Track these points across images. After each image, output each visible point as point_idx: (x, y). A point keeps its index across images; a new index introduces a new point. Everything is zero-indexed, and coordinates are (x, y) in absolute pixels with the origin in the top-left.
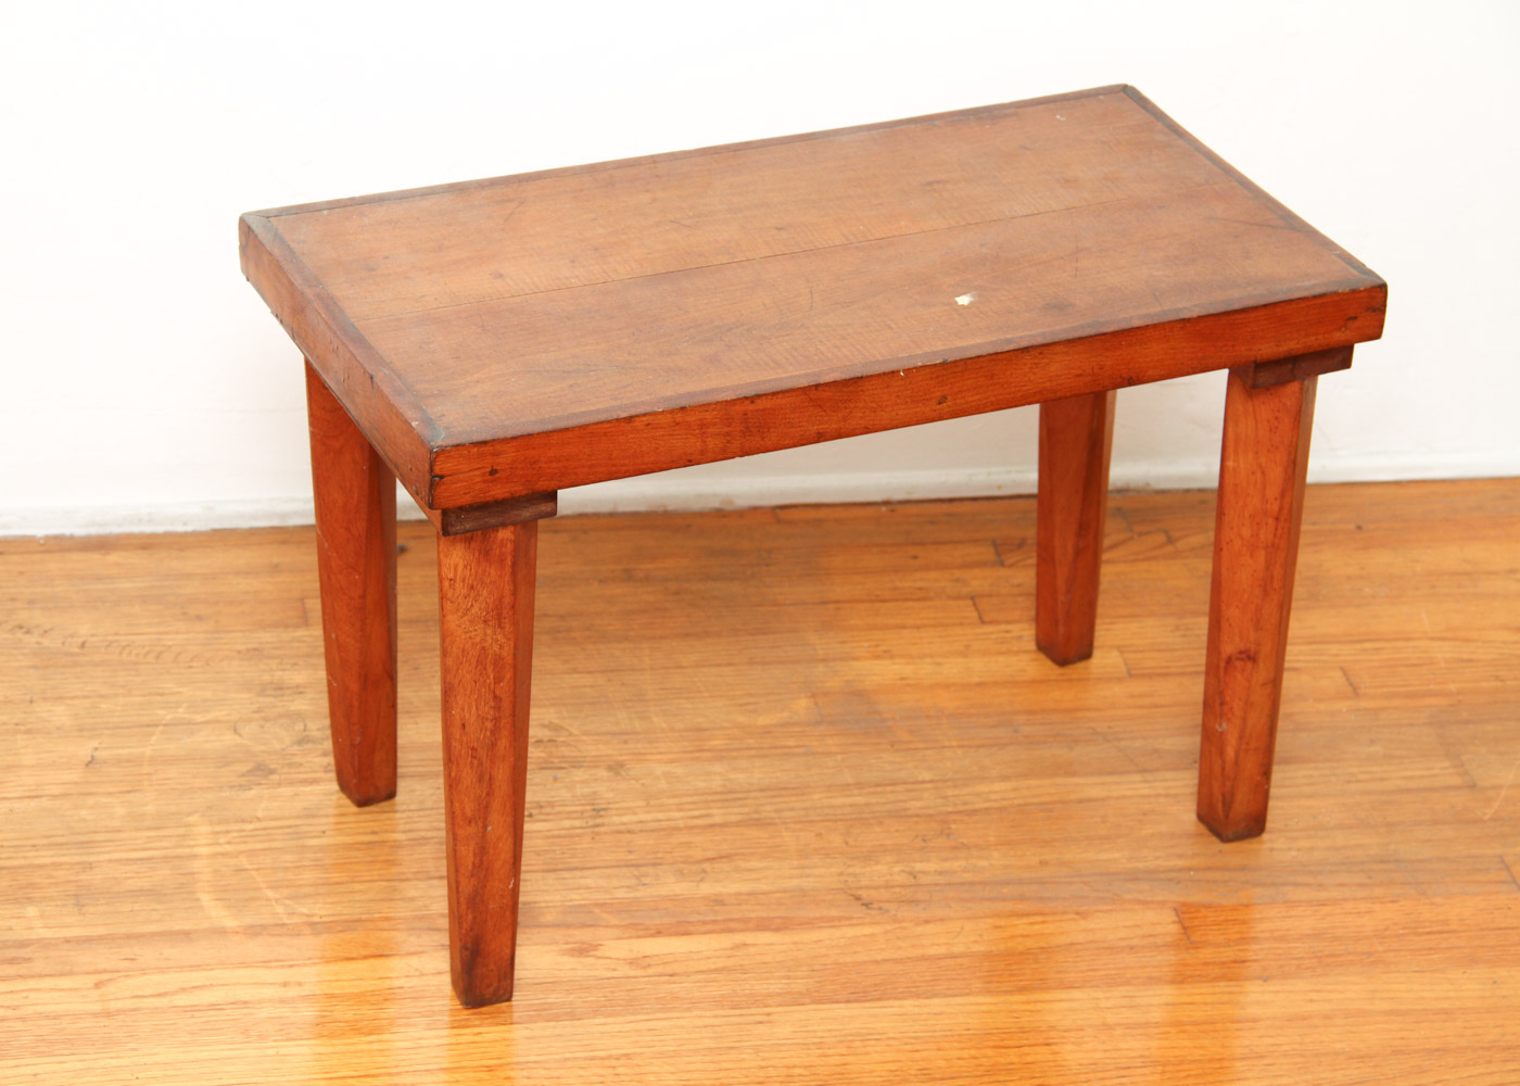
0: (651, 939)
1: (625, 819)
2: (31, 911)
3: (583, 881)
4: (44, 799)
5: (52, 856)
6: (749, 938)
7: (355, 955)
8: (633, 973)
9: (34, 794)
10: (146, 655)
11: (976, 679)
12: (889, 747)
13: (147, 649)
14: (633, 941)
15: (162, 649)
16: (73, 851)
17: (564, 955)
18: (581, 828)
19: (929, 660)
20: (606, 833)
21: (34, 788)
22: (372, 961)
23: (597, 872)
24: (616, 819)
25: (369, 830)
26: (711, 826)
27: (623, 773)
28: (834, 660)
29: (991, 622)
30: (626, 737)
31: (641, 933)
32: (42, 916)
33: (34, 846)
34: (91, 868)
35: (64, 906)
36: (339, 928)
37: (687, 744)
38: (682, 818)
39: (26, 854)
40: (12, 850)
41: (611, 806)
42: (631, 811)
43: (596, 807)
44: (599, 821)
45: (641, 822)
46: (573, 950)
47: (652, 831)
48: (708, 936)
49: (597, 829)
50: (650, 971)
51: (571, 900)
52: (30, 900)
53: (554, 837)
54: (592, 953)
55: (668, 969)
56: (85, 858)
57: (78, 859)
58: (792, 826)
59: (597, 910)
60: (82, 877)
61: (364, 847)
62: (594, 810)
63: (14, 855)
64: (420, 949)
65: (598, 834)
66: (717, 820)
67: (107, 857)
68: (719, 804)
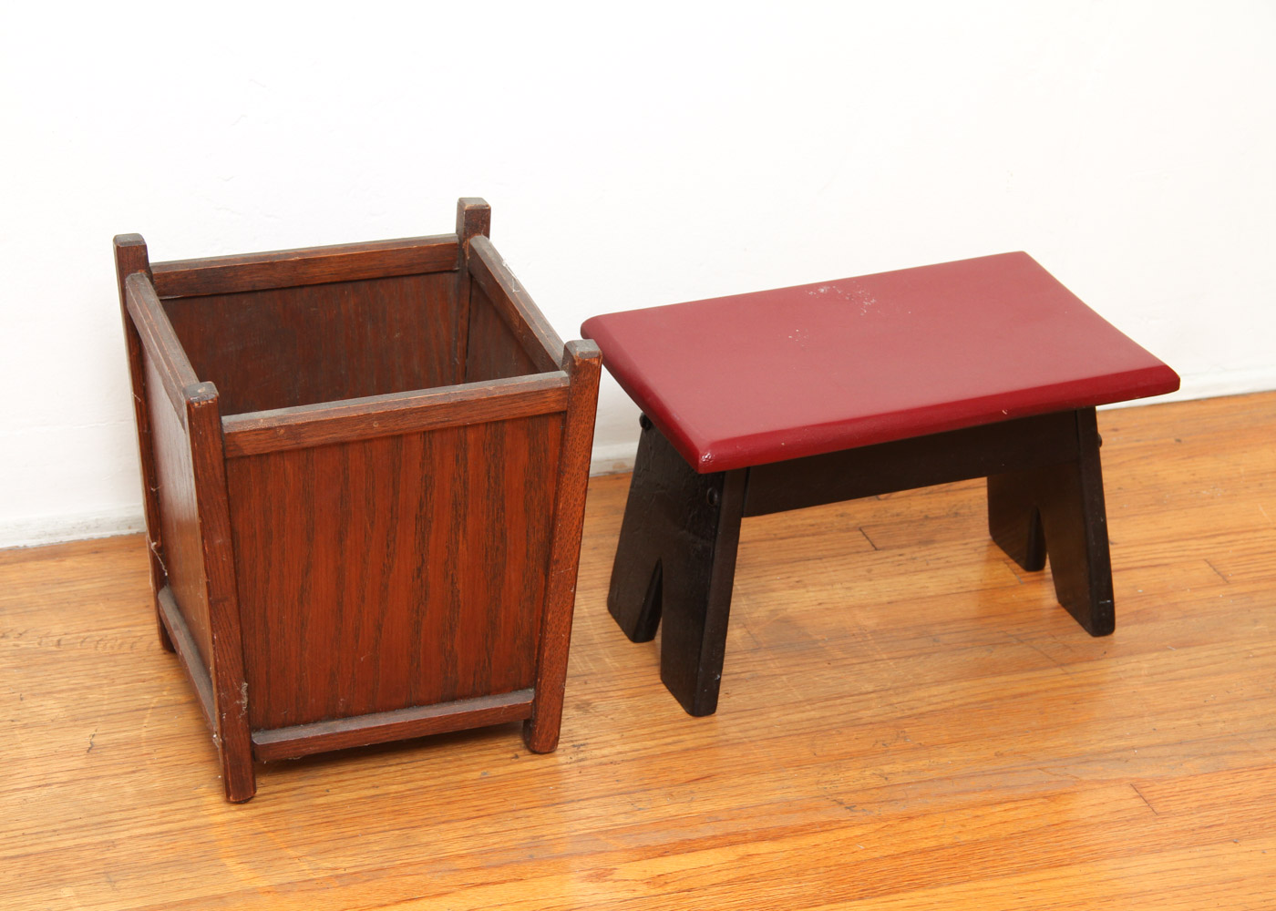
0: (660, 859)
1: (605, 752)
2: (67, 892)
3: (582, 812)
4: (53, 787)
5: (75, 839)
6: (751, 848)
7: (386, 902)
8: (653, 892)
9: (43, 782)
10: (121, 645)
11: (885, 599)
12: (826, 665)
13: (119, 641)
14: (645, 862)
15: (135, 640)
16: (94, 832)
17: (583, 881)
18: (567, 763)
19: (839, 586)
20: (591, 767)
21: (42, 777)
22: (403, 904)
23: (593, 802)
24: (597, 753)
25: (369, 785)
26: (687, 750)
27: (591, 710)
28: (755, 593)
29: (883, 549)
30: (586, 678)
31: (650, 854)
32: (78, 896)
33: (55, 831)
34: (115, 846)
35: (96, 884)
36: (365, 878)
37: (642, 679)
38: (657, 746)
39: (49, 839)
40: (34, 836)
41: (588, 741)
42: (607, 744)
43: (575, 743)
44: (581, 756)
45: (621, 753)
46: (591, 876)
47: (634, 760)
48: (712, 851)
49: (582, 763)
50: (669, 888)
51: (576, 831)
52: (63, 882)
53: (544, 774)
54: (609, 877)
55: (685, 885)
56: (106, 837)
57: (100, 839)
58: (759, 743)
59: (602, 837)
60: (108, 855)
61: (369, 800)
62: (574, 746)
63: (38, 841)
64: (445, 890)
65: (583, 767)
66: (690, 744)
67: (127, 834)
68: (687, 730)
